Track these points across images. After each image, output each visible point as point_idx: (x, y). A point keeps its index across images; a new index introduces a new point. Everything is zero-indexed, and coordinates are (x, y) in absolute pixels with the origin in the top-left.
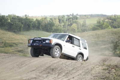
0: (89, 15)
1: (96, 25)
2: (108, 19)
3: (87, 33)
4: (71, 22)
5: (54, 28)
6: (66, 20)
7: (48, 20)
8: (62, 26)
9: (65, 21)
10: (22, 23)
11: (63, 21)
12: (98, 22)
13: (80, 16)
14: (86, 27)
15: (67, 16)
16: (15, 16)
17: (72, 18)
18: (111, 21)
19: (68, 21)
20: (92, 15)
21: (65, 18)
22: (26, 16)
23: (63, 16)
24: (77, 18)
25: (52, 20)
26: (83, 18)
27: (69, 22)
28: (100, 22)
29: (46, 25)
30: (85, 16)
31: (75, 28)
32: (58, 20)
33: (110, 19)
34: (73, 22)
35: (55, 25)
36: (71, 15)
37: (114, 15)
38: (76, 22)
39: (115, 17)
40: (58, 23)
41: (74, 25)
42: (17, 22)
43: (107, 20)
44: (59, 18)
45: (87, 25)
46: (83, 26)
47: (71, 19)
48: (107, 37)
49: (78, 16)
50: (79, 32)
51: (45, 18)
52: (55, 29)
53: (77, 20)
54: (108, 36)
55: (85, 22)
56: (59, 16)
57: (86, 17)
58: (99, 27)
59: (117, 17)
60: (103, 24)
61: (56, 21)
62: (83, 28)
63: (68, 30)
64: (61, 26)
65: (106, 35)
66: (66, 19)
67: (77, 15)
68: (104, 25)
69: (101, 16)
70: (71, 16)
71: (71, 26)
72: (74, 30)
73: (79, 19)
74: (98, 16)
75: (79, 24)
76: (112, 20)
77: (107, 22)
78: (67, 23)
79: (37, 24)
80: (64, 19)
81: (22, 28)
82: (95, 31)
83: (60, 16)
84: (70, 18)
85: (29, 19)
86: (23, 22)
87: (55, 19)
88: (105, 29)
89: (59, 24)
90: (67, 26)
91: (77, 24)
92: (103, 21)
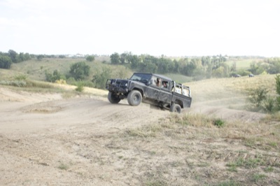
2: (265, 62)
4: (218, 64)
5: (195, 71)
7: (189, 61)
8: (206, 70)
9: (210, 63)
10: (157, 65)
11: (207, 63)
12: (251, 66)
13: (230, 57)
15: (214, 57)
16: (149, 56)
17: (219, 60)
18: (268, 64)
21: (210, 59)
22: (162, 56)
23: (208, 57)
24: (225, 60)
25: (194, 62)
26: (233, 60)
27: (215, 65)
28: (254, 65)
29: (185, 68)
30: (237, 57)
31: (220, 72)
32: (201, 62)
33: (268, 62)
34: (220, 65)
35: (197, 67)
36: (218, 56)
38: (223, 65)
40: (201, 65)
41: (221, 68)
42: (151, 63)
43: (263, 64)
44: (202, 59)
45: (236, 69)
46: (232, 70)
49: (227, 58)
51: (186, 59)
52: (196, 73)
53: (225, 62)
55: (234, 65)
57: (237, 59)
60: (257, 68)
61: (199, 62)
62: (232, 72)
64: (204, 69)
66: (211, 61)
67: (226, 56)
68: (258, 70)
69: (257, 58)
70: (218, 58)
71: (217, 70)
73: (228, 61)
75: (227, 67)
77: (263, 66)
78: (213, 65)
79: (174, 66)
80: (209, 61)
81: (156, 71)
83: (204, 57)
84: (217, 60)
85: (165, 60)
86: (158, 62)
87: (197, 60)
88: (258, 74)
89: (202, 67)
90: (212, 69)
91: (225, 67)
92: (258, 64)
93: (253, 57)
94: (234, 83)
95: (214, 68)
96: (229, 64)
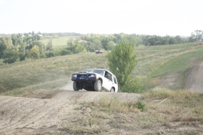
0: (57, 34)
1: (67, 47)
2: (82, 39)
3: (54, 59)
4: (31, 43)
5: (5, 52)
6: (24, 41)
8: (18, 50)
9: (22, 42)
11: (19, 42)
12: (68, 44)
13: (44, 35)
14: (52, 50)
15: (25, 34)
17: (32, 38)
18: (86, 42)
19: (25, 43)
20: (60, 33)
21: (22, 37)
23: (19, 35)
24: (39, 38)
25: (3, 41)
26: (48, 38)
27: (27, 44)
28: (71, 43)
30: (51, 34)
31: (36, 52)
32: (11, 41)
33: (86, 40)
34: (33, 44)
35: (8, 47)
36: (30, 33)
37: (90, 34)
38: (37, 44)
39: (91, 36)
40: (12, 44)
41: (35, 48)
43: (81, 41)
44: (12, 37)
45: (53, 48)
46: (48, 49)
47: (31, 40)
48: (81, 64)
49: (40, 35)
50: (42, 57)
52: (7, 54)
53: (39, 41)
54: (83, 62)
55: (50, 44)
56: (13, 36)
57: (52, 37)
58: (70, 51)
59: (94, 36)
60: (76, 46)
61: (9, 42)
62: (48, 52)
63: (26, 54)
64: (16, 50)
65: (80, 61)
66: (23, 39)
67: (39, 33)
68: (77, 48)
69: (73, 35)
70: (30, 35)
71: (31, 49)
72: (36, 54)
73: (42, 39)
74: (69, 35)
75: (43, 46)
76: (88, 40)
77: (81, 43)
78: (25, 45)
80: (20, 40)
82: (64, 56)
83: (14, 34)
84: (29, 38)
87: (7, 39)
88: (78, 52)
89: (13, 46)
90: (25, 48)
91: (40, 46)
92: (75, 42)
93: (69, 34)
94: (55, 64)
95: (27, 48)
96: (45, 42)
